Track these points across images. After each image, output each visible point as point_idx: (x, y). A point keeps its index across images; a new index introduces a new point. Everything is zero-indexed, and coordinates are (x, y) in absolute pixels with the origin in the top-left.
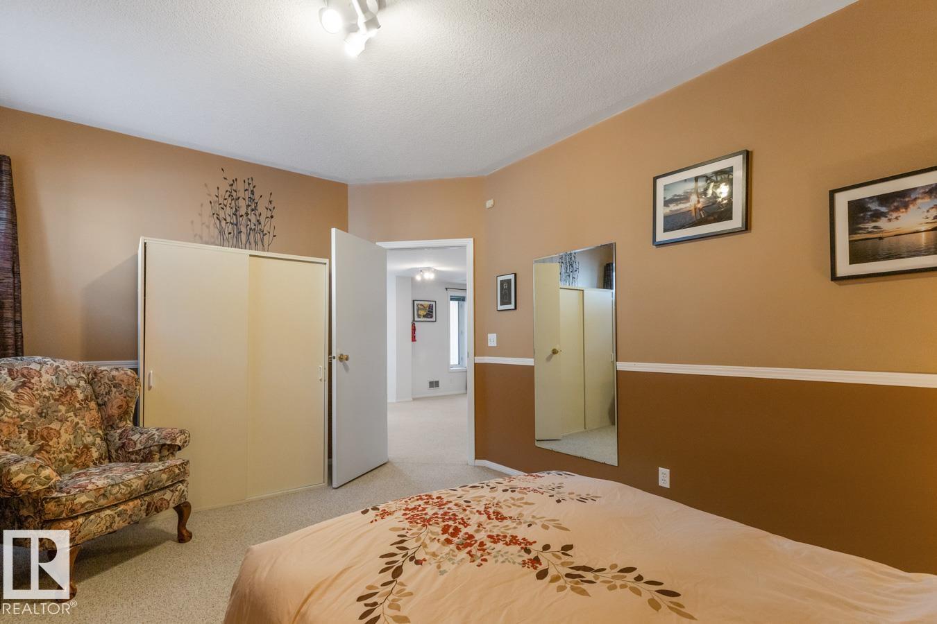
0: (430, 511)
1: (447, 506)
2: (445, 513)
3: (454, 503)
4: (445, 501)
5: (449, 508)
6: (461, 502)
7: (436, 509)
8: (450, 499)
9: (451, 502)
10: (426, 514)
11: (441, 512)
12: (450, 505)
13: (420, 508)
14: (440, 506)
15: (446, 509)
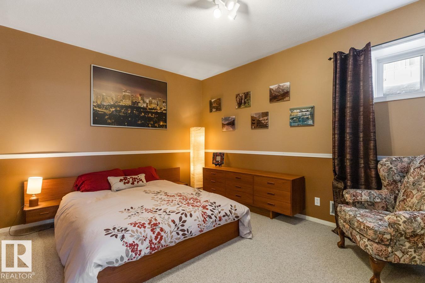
0: (191, 201)
1: (186, 203)
2: (186, 200)
3: (184, 204)
4: (187, 205)
5: (185, 202)
6: (180, 204)
7: (190, 202)
8: (185, 205)
9: (185, 204)
10: (193, 200)
11: (188, 201)
12: (185, 203)
13: (195, 202)
14: (189, 203)
15: (186, 201)
